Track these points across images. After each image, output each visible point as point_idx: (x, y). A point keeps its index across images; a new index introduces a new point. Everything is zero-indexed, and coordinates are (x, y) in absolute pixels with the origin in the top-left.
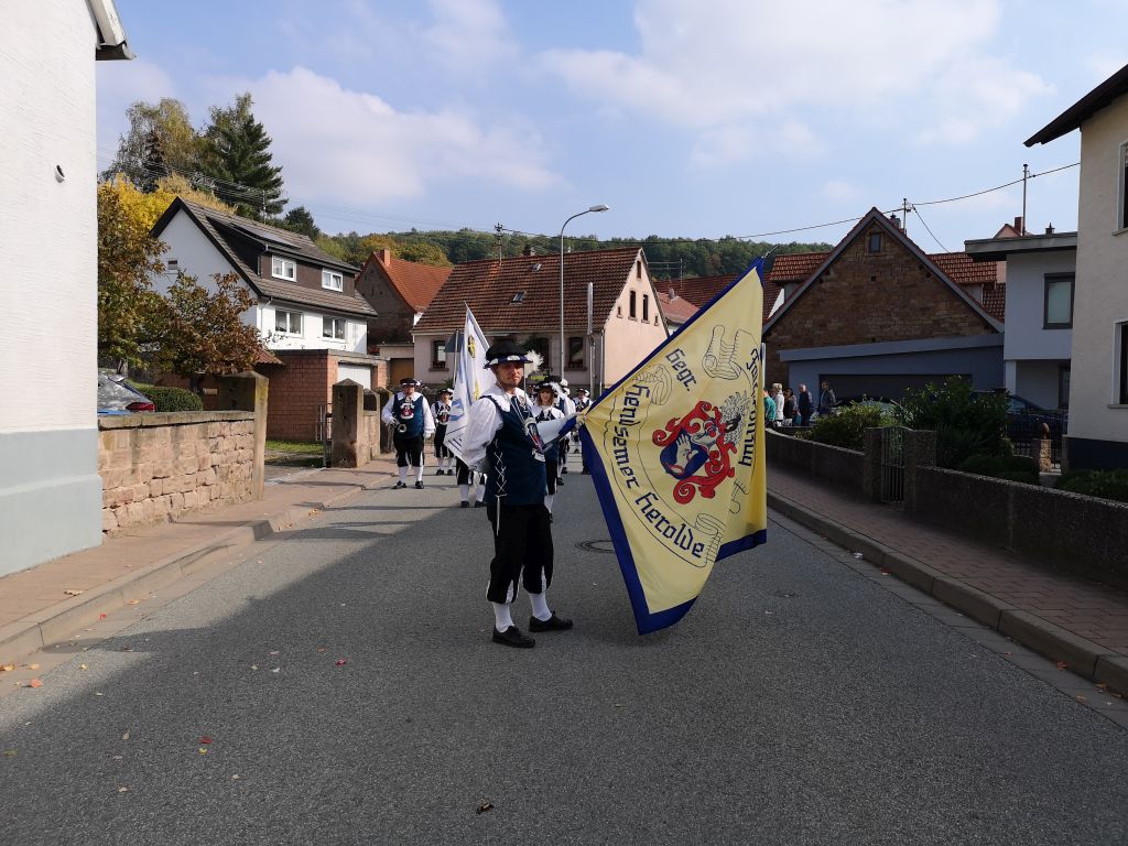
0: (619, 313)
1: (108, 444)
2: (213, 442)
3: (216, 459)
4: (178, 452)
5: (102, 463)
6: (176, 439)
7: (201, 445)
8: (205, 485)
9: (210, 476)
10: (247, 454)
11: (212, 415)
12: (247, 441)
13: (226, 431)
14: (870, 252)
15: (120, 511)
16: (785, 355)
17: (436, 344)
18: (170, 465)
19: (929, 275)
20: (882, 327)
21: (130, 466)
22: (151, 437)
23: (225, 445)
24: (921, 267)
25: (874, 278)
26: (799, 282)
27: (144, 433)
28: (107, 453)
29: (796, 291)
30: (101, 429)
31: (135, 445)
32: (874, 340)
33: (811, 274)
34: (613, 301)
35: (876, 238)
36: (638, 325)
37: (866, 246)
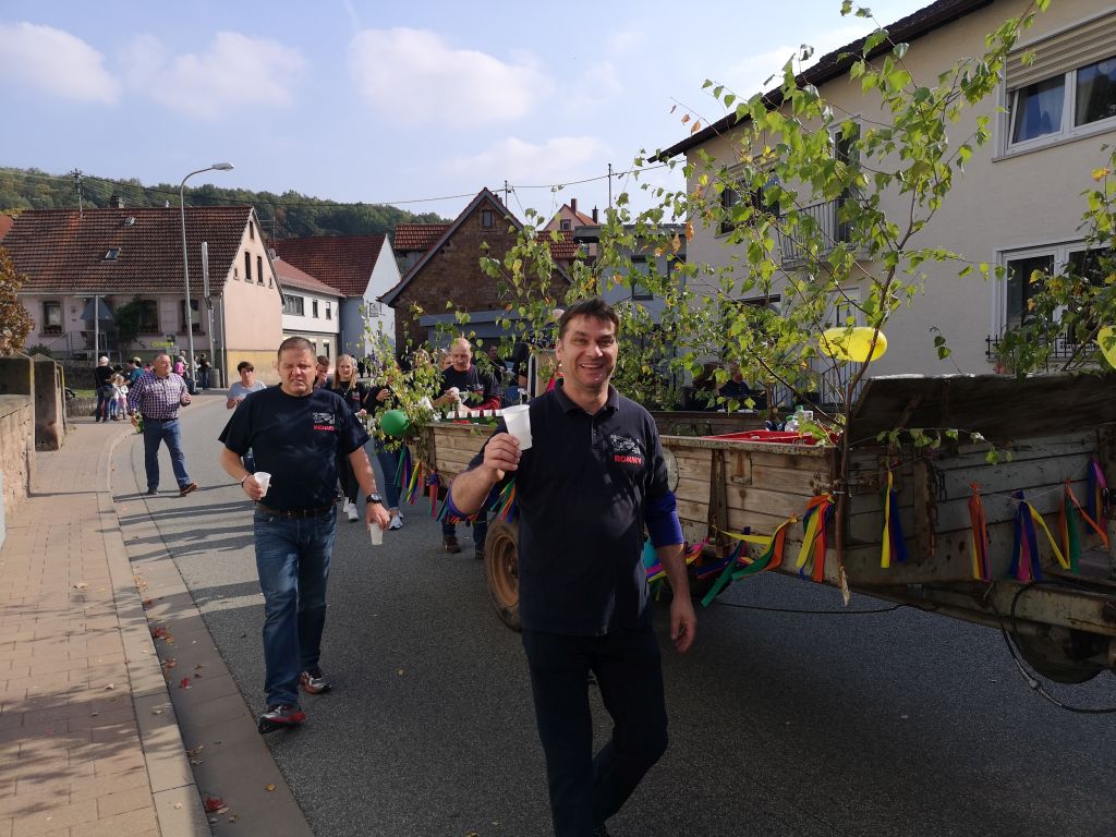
0: (236, 275)
14: (484, 227)
20: (497, 295)
25: (488, 251)
33: (434, 244)
34: (229, 261)
35: (487, 215)
36: (253, 287)
37: (480, 221)
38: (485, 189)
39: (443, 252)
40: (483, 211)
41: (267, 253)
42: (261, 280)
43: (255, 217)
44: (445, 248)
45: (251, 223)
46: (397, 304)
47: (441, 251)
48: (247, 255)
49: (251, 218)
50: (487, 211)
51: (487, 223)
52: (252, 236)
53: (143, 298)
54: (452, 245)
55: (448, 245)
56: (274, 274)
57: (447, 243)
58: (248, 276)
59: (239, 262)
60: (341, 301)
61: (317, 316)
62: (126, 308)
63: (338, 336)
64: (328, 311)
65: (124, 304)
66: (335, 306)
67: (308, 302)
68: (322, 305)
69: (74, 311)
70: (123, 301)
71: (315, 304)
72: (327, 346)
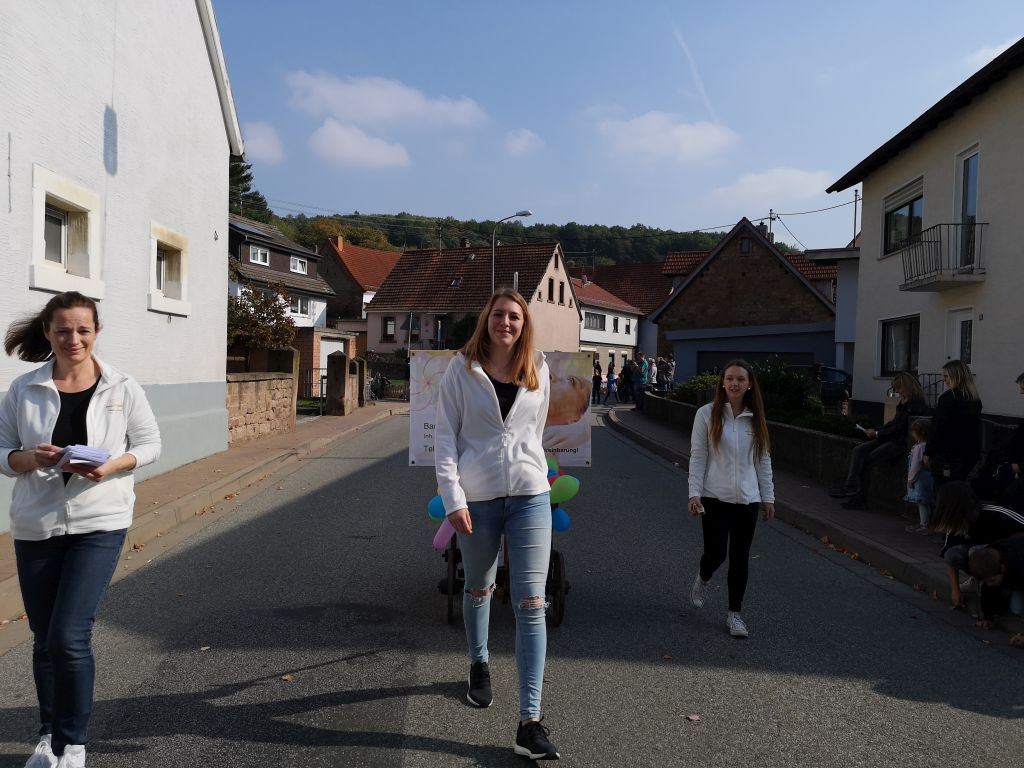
0: (540, 297)
1: (230, 389)
2: (273, 392)
3: (274, 403)
4: (258, 398)
5: (227, 402)
6: (257, 389)
7: (268, 395)
8: (268, 420)
9: (271, 414)
10: (288, 401)
11: (273, 375)
12: (287, 393)
13: (279, 386)
14: (742, 253)
15: (233, 431)
16: (671, 335)
17: (386, 320)
18: (254, 406)
19: (787, 273)
20: (750, 313)
21: (238, 405)
22: (247, 388)
23: (279, 395)
24: (781, 266)
25: (744, 274)
26: (686, 275)
27: (244, 385)
28: (229, 396)
29: (682, 283)
30: (228, 382)
31: (240, 392)
32: (743, 324)
33: (694, 269)
34: (535, 287)
35: (746, 242)
36: (555, 307)
37: (738, 248)
38: (744, 218)
39: (703, 276)
40: (742, 239)
41: (569, 279)
42: (561, 300)
43: (559, 250)
44: (704, 273)
45: (556, 256)
46: (660, 321)
47: (701, 274)
48: (551, 282)
49: (556, 251)
50: (746, 238)
51: (745, 248)
52: (556, 266)
53: (472, 316)
54: (711, 270)
55: (708, 269)
56: (574, 296)
57: (706, 268)
58: (551, 298)
59: (543, 286)
60: (641, 319)
61: (617, 331)
62: (460, 323)
63: (636, 349)
64: (628, 328)
65: (459, 320)
66: (634, 323)
67: (609, 319)
68: (623, 322)
69: (427, 325)
70: (459, 318)
71: (616, 322)
72: (625, 356)
